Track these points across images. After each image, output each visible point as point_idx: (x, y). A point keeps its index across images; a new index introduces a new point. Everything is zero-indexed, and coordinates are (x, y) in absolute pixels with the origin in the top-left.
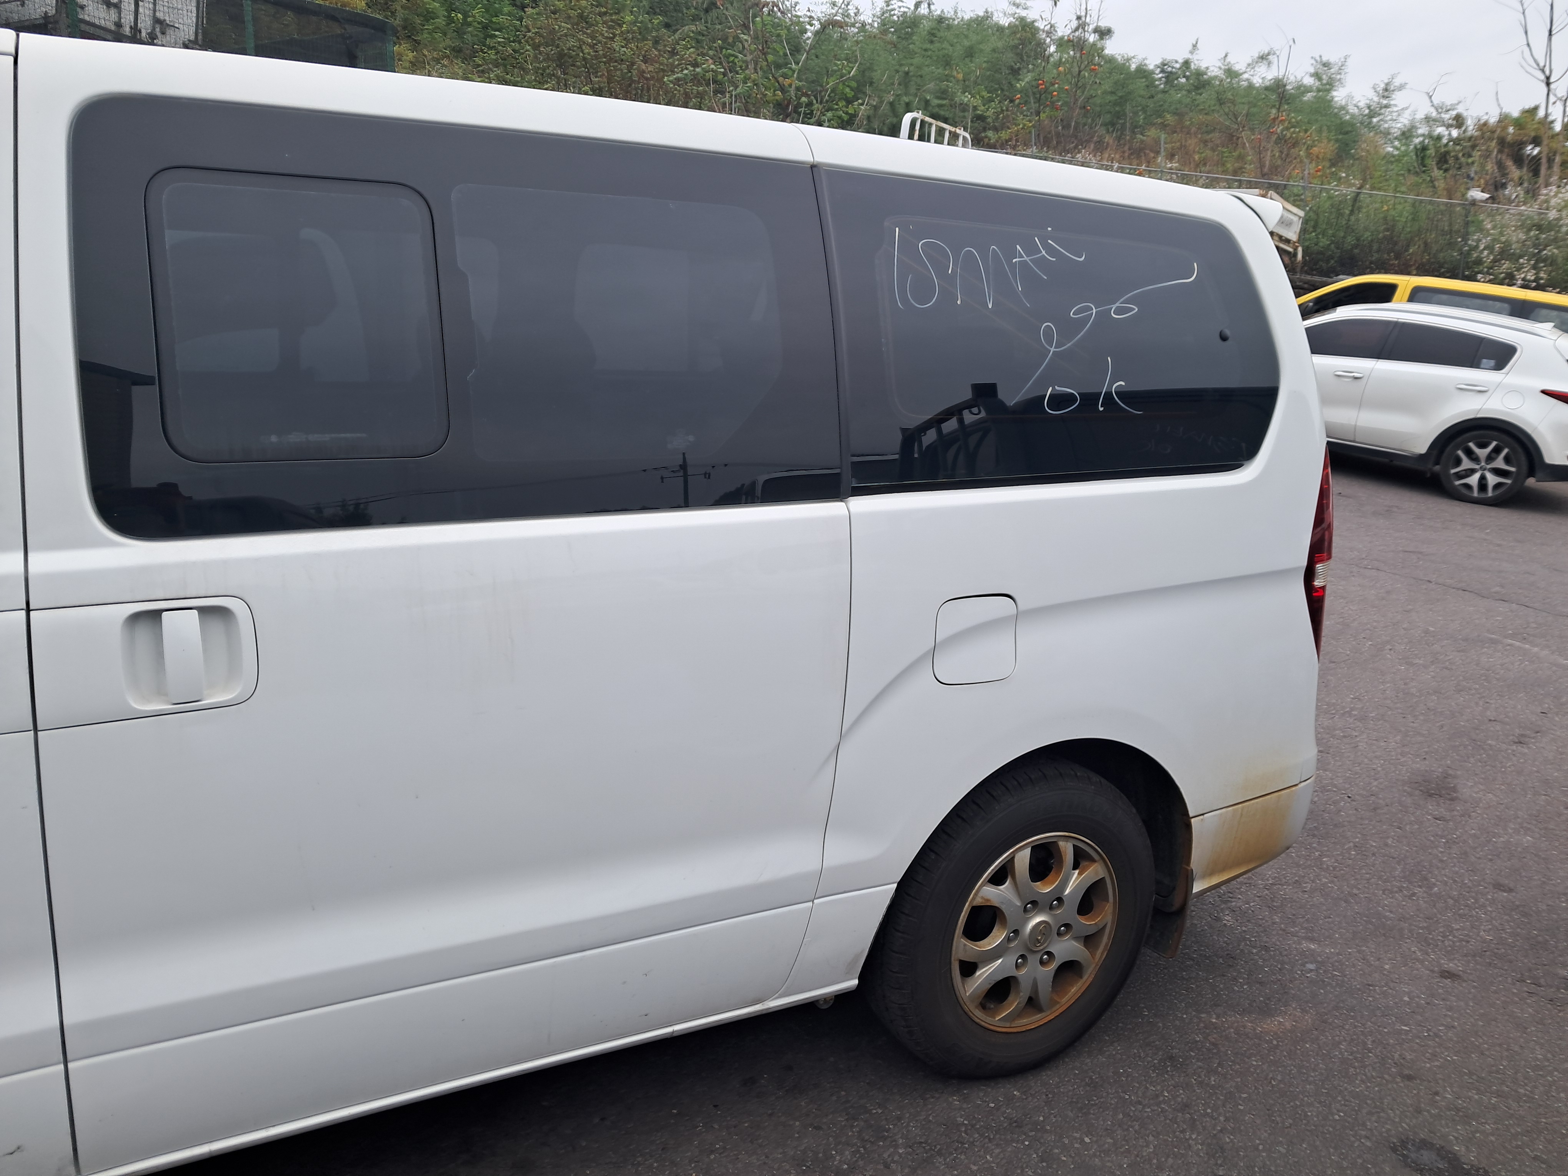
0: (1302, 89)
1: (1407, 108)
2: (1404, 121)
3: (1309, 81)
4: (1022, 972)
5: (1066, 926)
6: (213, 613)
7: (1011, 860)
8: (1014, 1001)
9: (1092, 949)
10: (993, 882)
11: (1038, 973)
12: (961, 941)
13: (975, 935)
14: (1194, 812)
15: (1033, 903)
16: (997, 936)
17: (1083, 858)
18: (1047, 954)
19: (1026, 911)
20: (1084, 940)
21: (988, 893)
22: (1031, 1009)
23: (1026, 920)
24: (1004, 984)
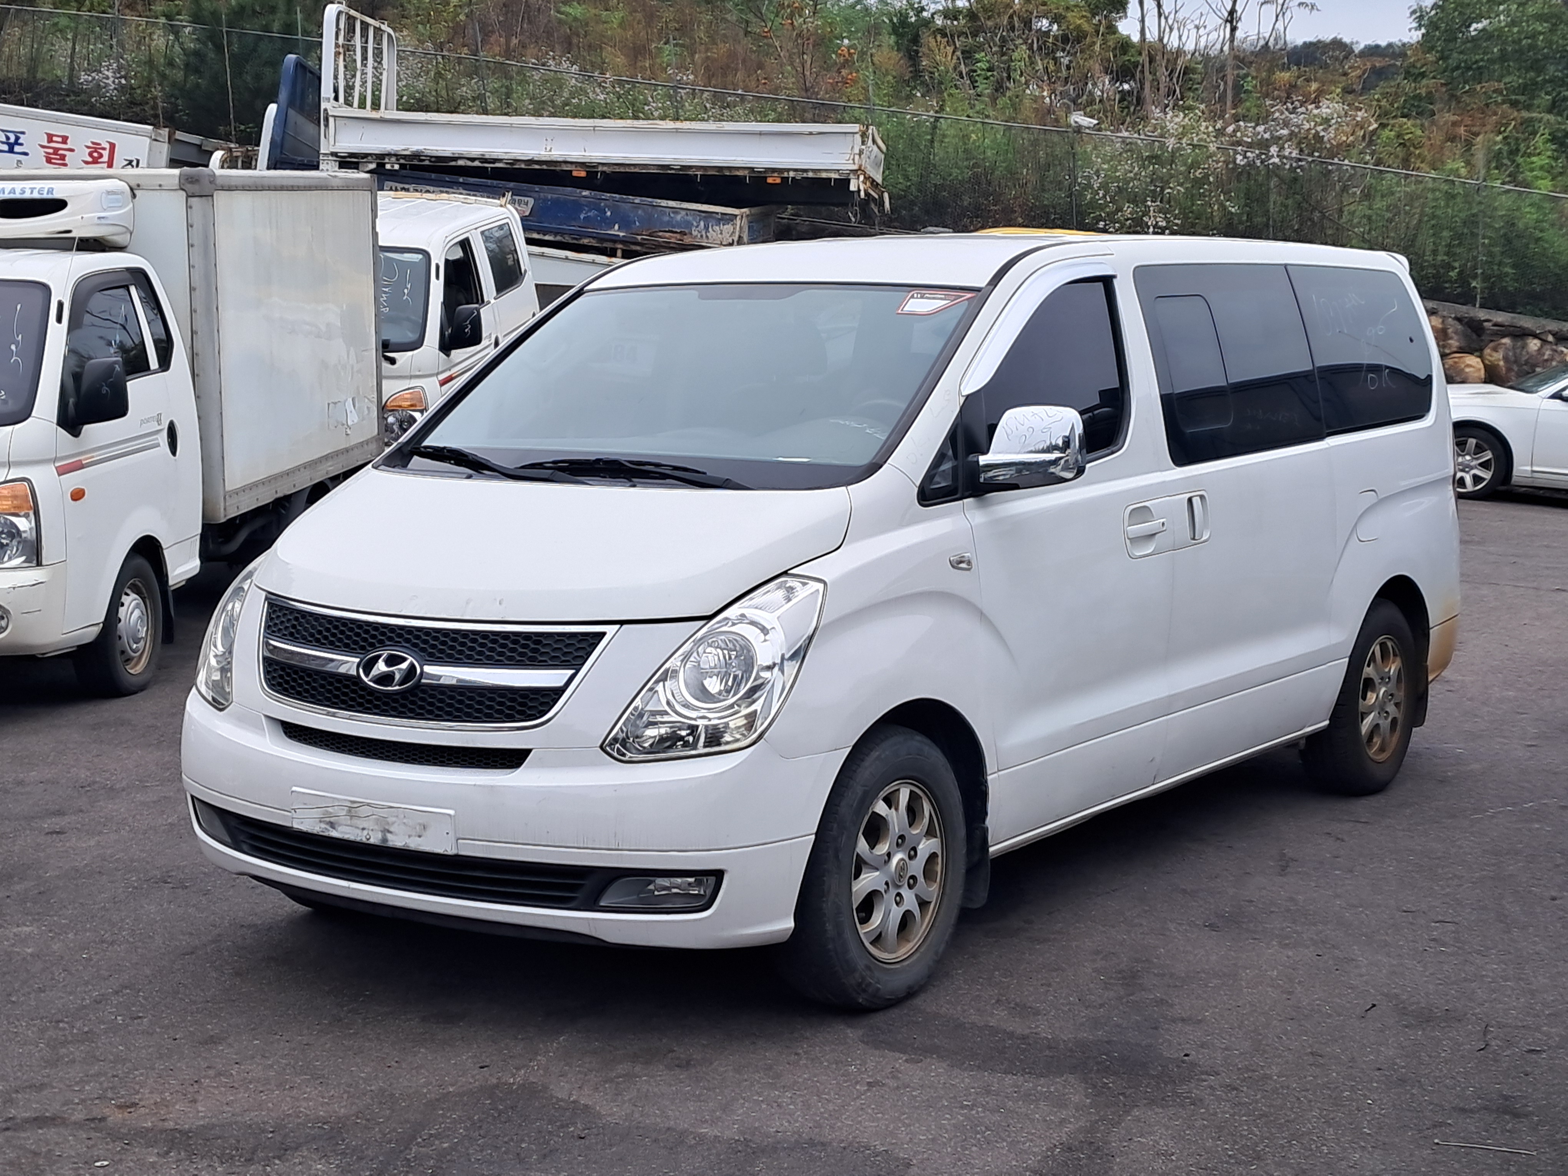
4: (1381, 722)
5: (1392, 695)
6: (1202, 497)
7: (1373, 652)
8: (1377, 741)
9: (1399, 711)
10: (1369, 666)
11: (1385, 724)
12: (1361, 700)
13: (1364, 698)
14: (1431, 625)
15: (1382, 679)
16: (1372, 698)
17: (1395, 655)
18: (1387, 712)
19: (1380, 683)
20: (1397, 705)
21: (1369, 671)
22: (1382, 749)
23: (1380, 689)
24: (1376, 727)
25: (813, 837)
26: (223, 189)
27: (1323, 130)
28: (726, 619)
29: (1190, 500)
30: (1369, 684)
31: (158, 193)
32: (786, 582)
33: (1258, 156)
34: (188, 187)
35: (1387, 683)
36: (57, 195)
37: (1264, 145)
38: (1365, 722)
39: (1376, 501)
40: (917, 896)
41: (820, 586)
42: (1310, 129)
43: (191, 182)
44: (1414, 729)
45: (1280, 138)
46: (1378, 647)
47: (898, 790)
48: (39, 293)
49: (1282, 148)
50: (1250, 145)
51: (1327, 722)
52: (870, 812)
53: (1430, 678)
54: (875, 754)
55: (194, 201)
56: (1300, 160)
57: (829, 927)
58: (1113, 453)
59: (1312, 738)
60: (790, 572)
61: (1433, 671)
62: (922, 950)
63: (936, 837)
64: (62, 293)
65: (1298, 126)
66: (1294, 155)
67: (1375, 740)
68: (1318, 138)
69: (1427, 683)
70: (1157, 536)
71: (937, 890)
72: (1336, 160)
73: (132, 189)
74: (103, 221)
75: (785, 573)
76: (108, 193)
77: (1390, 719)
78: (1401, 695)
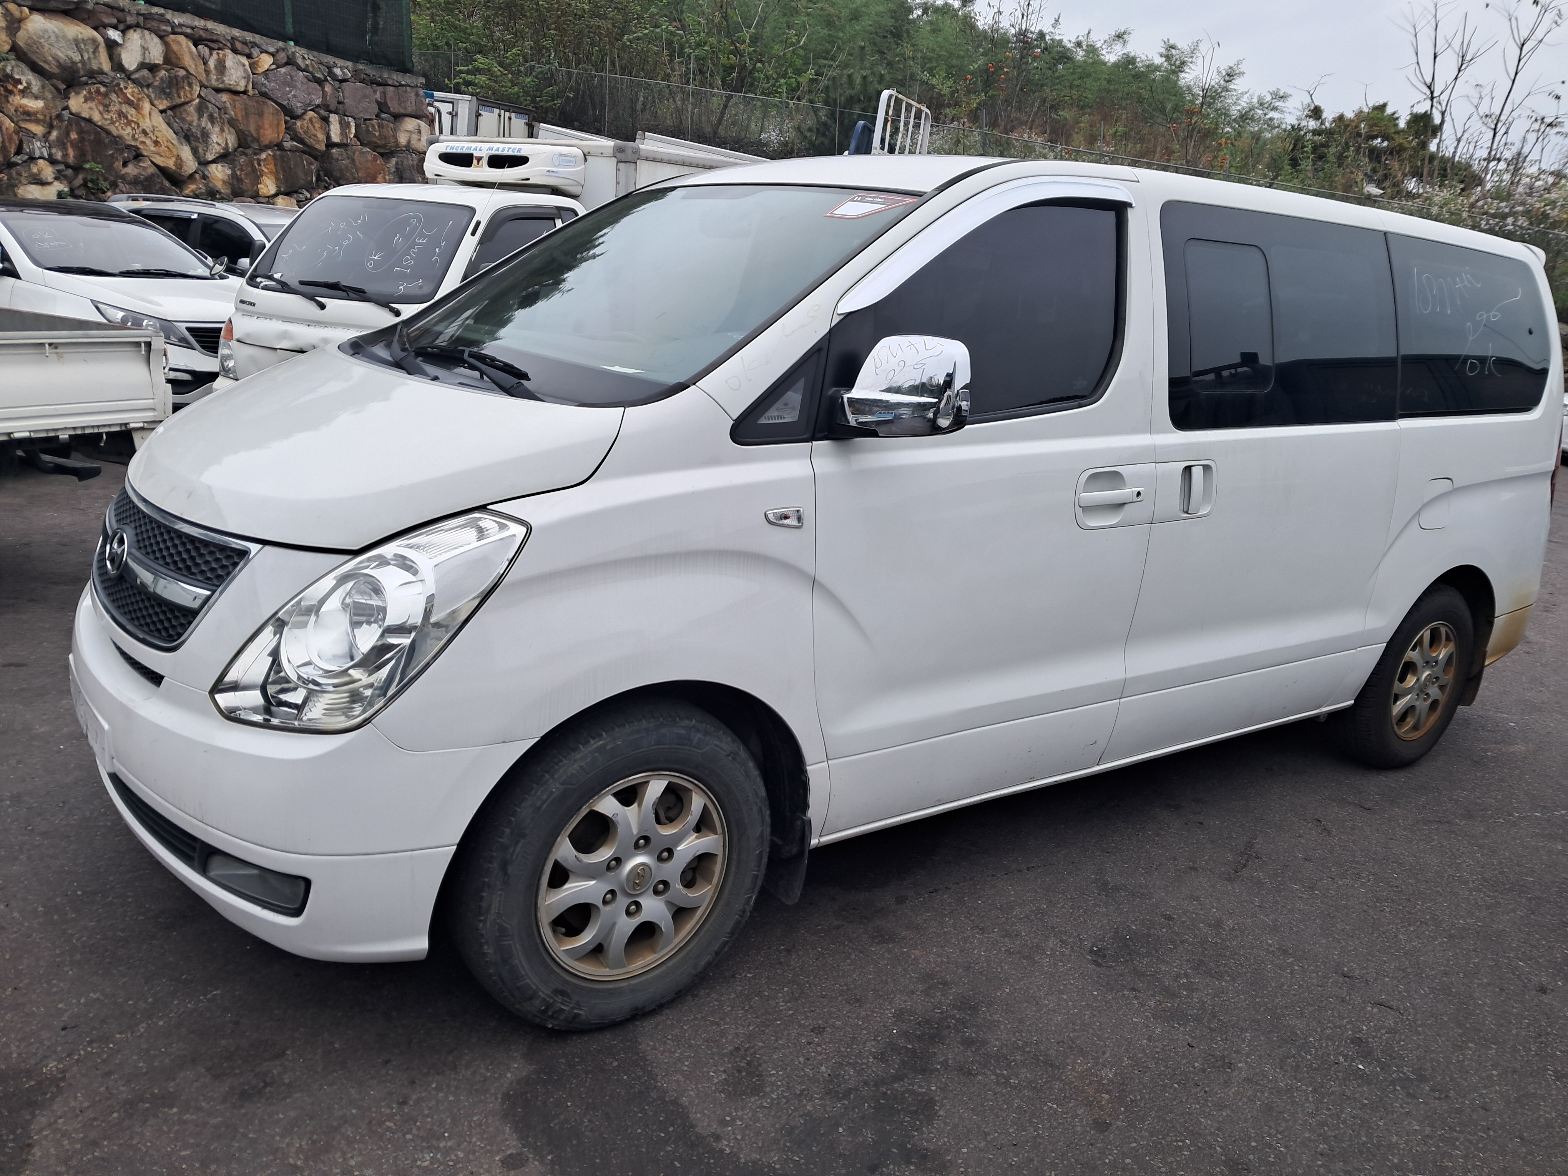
0: (1153, 68)
1: (1246, 93)
2: (1243, 103)
3: (1158, 61)
4: (1417, 703)
5: (1437, 678)
6: (1207, 468)
7: (1422, 636)
8: (1410, 722)
9: (1443, 694)
10: (1413, 649)
11: (1423, 705)
12: (1397, 682)
13: (1402, 679)
14: (1496, 615)
15: (1427, 662)
16: (1411, 681)
17: (1448, 639)
18: (1427, 694)
19: (1424, 667)
20: (1441, 688)
21: (1412, 655)
22: (1415, 728)
23: (1423, 672)
24: (1409, 710)
25: (455, 847)
26: (647, 159)
27: (1550, 209)
28: (380, 557)
29: (1188, 469)
30: (1410, 667)
31: (600, 158)
32: (480, 519)
33: (1497, 224)
34: (618, 155)
35: (1433, 666)
36: (523, 153)
37: (1504, 216)
38: (1398, 703)
39: (1451, 489)
40: (669, 903)
41: (519, 531)
42: (1540, 208)
43: (620, 152)
44: (1460, 707)
45: (1516, 213)
46: (1429, 631)
47: (648, 782)
48: (467, 214)
49: (1516, 220)
50: (1494, 216)
51: (1352, 702)
52: (584, 811)
53: (1487, 663)
54: (595, 744)
55: (621, 165)
56: (1529, 229)
57: (488, 950)
58: (1080, 406)
59: (1333, 716)
60: (489, 507)
61: (1493, 655)
62: (670, 964)
63: (716, 834)
64: (483, 216)
65: (1531, 205)
66: (1524, 225)
67: (1408, 720)
68: (1545, 216)
69: (1482, 667)
70: (1126, 506)
71: (710, 894)
72: (1556, 231)
73: (585, 155)
74: (553, 174)
75: (483, 508)
76: (561, 155)
77: (1429, 702)
78: (1448, 678)
